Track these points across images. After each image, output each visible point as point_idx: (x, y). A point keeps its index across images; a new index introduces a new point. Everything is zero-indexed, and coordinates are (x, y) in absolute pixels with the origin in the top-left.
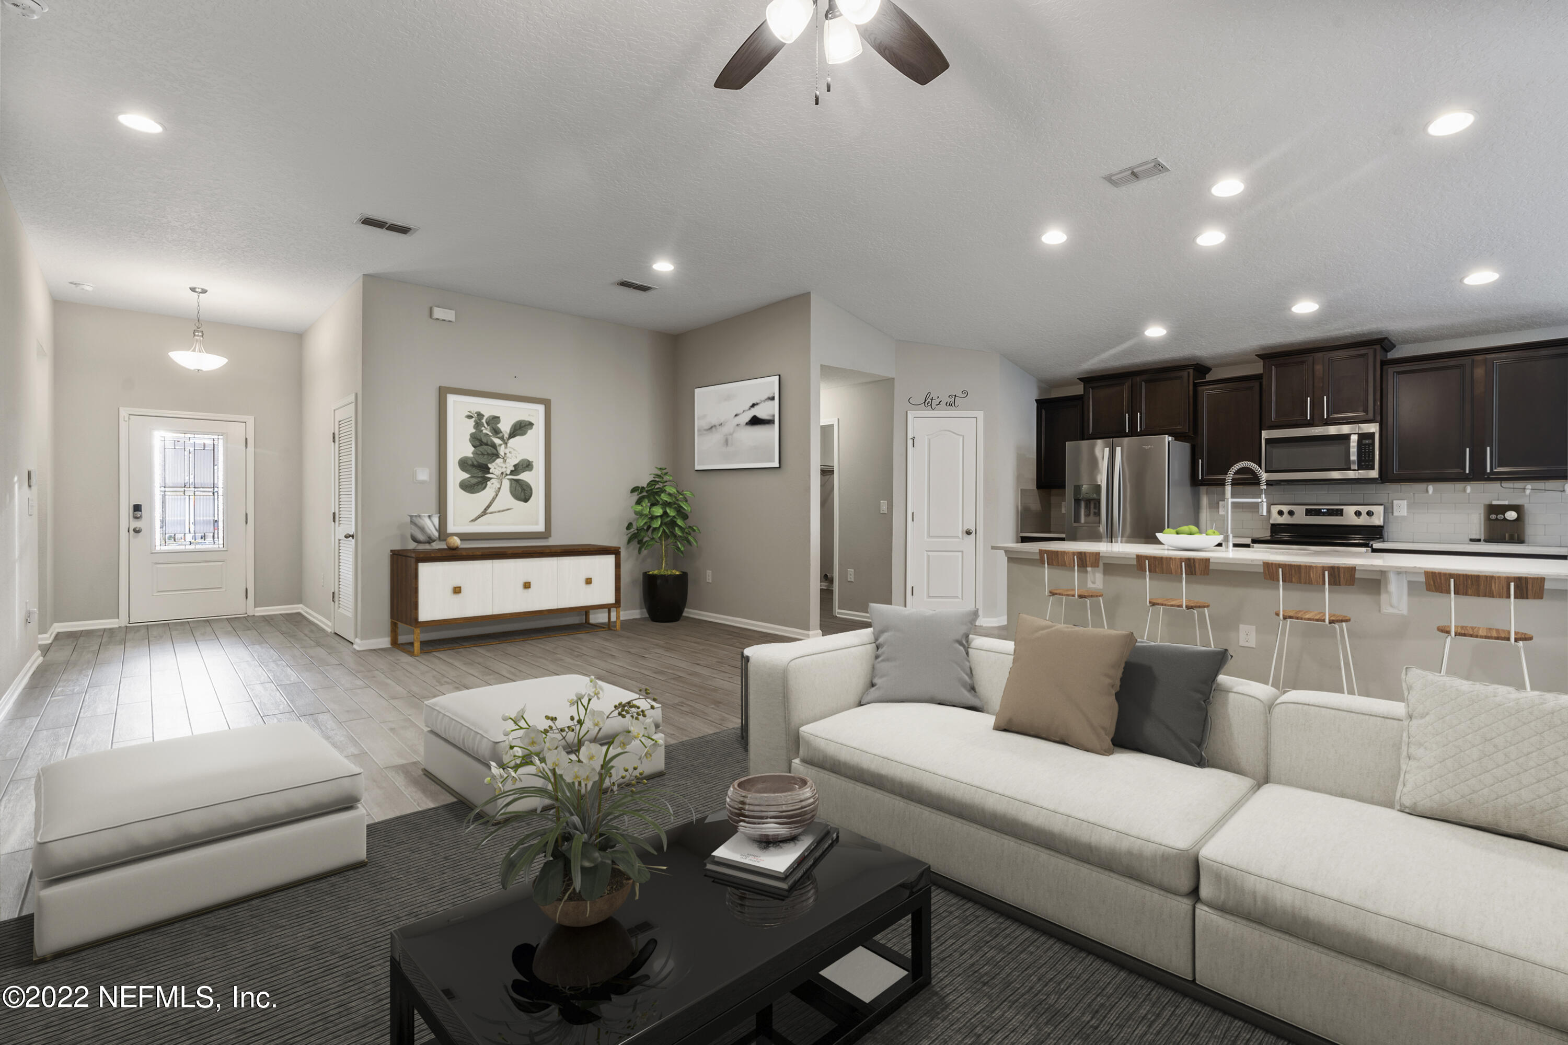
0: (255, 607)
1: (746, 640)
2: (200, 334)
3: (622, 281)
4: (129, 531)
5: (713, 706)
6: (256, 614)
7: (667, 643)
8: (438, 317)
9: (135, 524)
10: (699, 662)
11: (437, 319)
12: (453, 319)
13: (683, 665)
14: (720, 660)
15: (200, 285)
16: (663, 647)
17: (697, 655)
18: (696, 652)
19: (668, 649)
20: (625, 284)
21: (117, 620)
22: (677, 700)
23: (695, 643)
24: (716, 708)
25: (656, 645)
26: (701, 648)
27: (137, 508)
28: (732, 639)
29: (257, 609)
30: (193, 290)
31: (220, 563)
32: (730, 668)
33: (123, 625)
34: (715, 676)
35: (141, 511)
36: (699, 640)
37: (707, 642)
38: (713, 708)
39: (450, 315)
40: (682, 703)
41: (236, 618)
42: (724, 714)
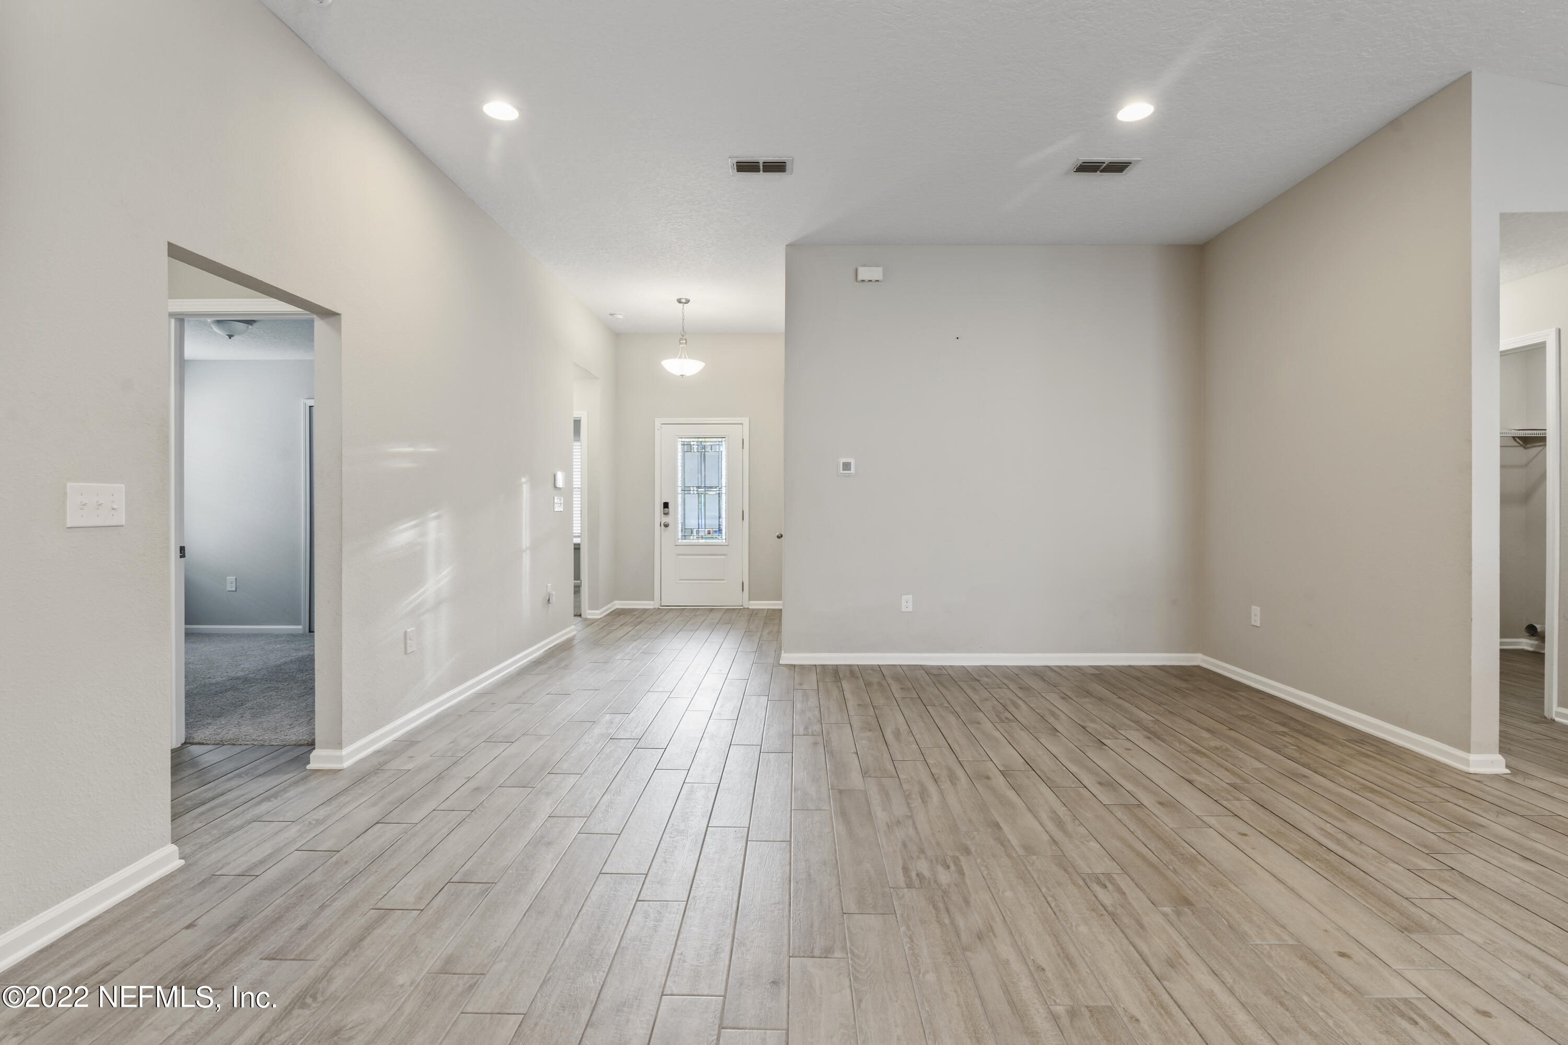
0: (749, 600)
1: (1313, 743)
2: (684, 342)
3: (1080, 163)
4: (661, 526)
5: (1167, 909)
6: (750, 607)
7: (1157, 721)
8: (863, 279)
9: (665, 519)
10: (1193, 776)
11: (863, 281)
12: (880, 278)
13: (1160, 776)
14: (1238, 781)
15: (684, 296)
16: (1146, 729)
17: (1198, 758)
18: (1198, 752)
19: (1152, 735)
20: (1086, 168)
21: (652, 602)
22: (1102, 866)
23: (1208, 730)
24: (1173, 917)
25: (1136, 722)
26: (1218, 743)
27: (666, 505)
28: (1284, 734)
29: (751, 602)
30: (679, 301)
31: (723, 557)
32: (1253, 807)
33: (657, 607)
34: (1212, 821)
35: (668, 508)
36: (1219, 726)
37: (1232, 734)
38: (1165, 915)
39: (875, 273)
40: (1108, 876)
41: (734, 609)
42: (1182, 943)
